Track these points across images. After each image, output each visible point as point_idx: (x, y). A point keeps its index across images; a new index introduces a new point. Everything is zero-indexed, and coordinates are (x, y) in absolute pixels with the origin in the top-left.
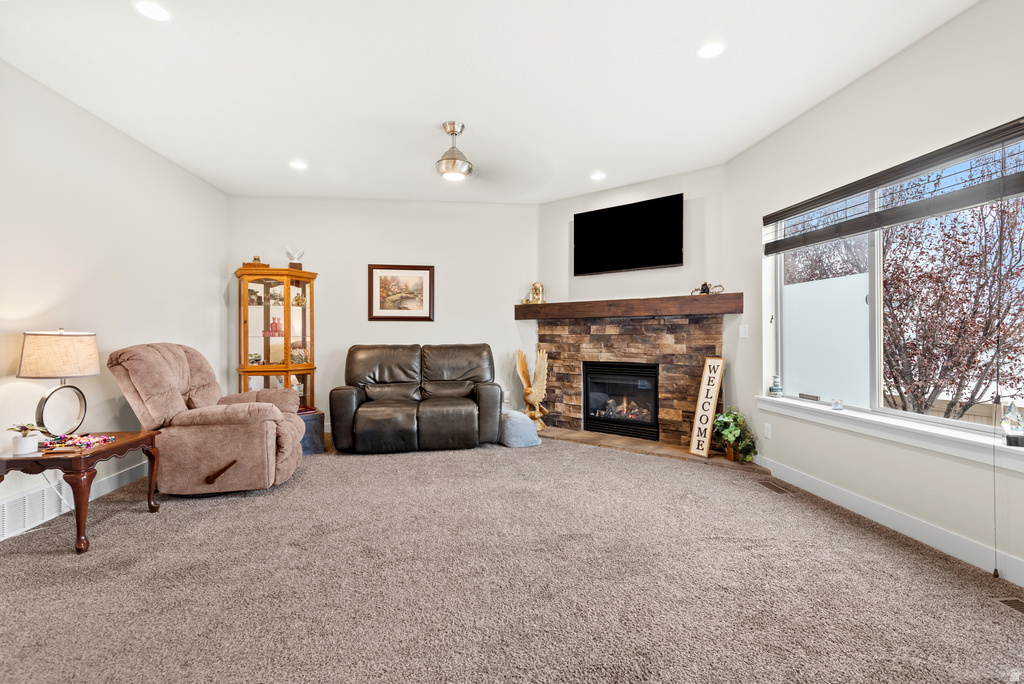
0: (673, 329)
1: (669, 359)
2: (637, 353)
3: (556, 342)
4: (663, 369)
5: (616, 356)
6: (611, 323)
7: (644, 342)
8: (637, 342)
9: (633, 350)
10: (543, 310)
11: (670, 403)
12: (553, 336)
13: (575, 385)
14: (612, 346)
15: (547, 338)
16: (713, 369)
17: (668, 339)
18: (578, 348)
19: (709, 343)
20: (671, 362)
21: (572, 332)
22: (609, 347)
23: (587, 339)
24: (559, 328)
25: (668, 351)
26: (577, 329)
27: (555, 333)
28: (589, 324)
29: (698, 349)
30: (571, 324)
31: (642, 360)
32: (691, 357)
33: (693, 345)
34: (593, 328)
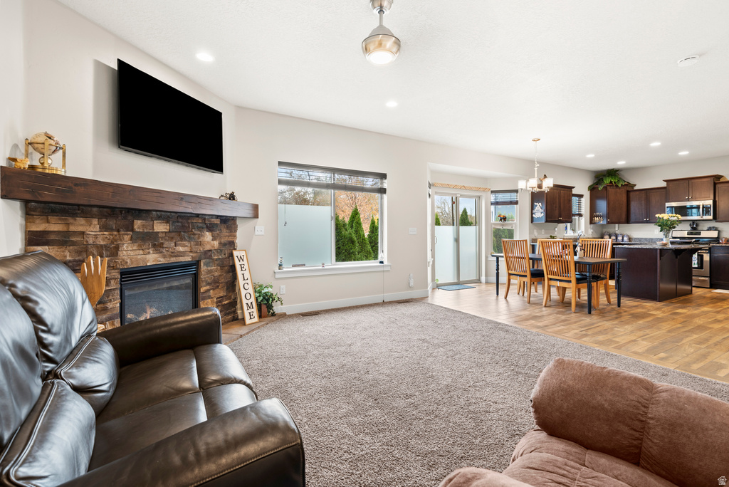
0: (211, 228)
1: (207, 254)
2: (184, 252)
3: (73, 243)
4: (204, 264)
5: (164, 257)
6: (159, 218)
7: (190, 239)
8: (185, 240)
9: (181, 249)
10: (81, 189)
11: (207, 294)
12: (67, 234)
13: (110, 305)
14: (161, 245)
15: (52, 237)
16: (241, 259)
17: (208, 236)
18: (113, 251)
19: (230, 239)
20: (210, 257)
21: (104, 228)
22: (157, 247)
23: (127, 238)
24: (81, 221)
25: (208, 247)
26: (112, 223)
27: (72, 228)
28: (130, 218)
29: (225, 245)
30: (100, 217)
31: (188, 259)
32: (221, 251)
33: (223, 241)
34: (138, 224)
